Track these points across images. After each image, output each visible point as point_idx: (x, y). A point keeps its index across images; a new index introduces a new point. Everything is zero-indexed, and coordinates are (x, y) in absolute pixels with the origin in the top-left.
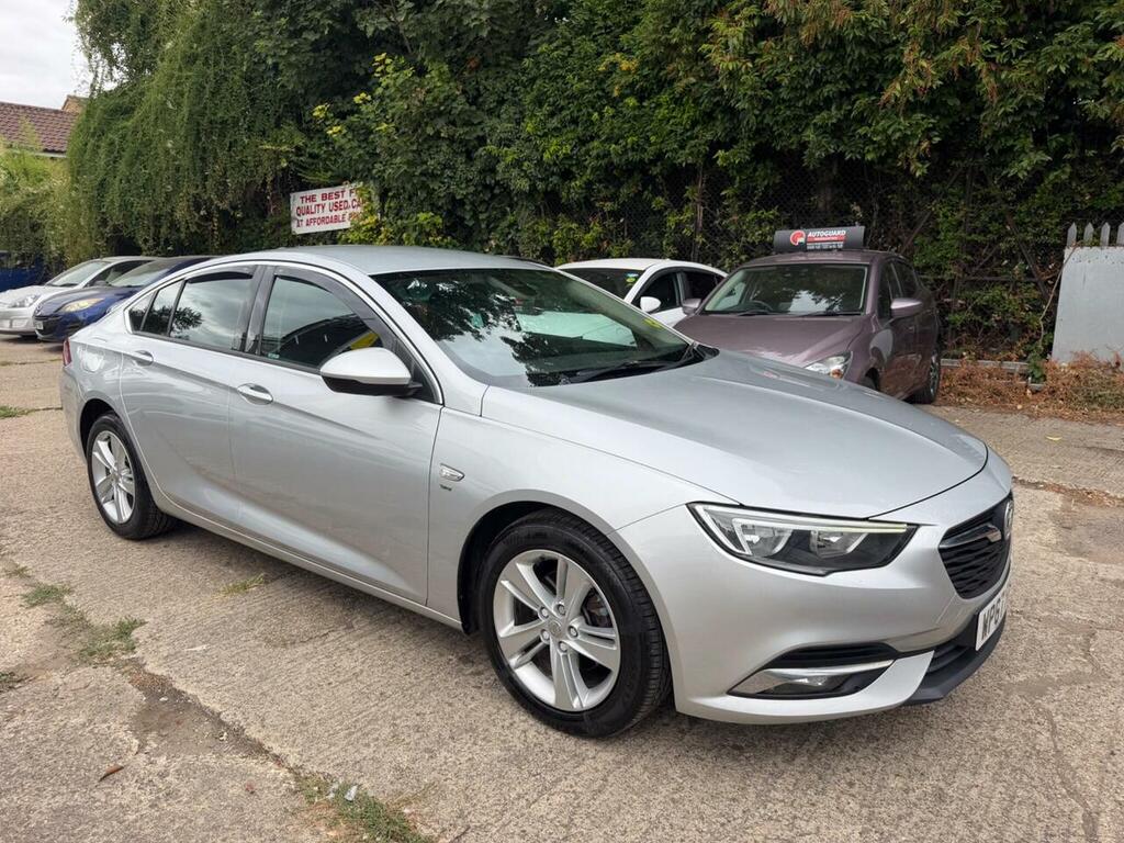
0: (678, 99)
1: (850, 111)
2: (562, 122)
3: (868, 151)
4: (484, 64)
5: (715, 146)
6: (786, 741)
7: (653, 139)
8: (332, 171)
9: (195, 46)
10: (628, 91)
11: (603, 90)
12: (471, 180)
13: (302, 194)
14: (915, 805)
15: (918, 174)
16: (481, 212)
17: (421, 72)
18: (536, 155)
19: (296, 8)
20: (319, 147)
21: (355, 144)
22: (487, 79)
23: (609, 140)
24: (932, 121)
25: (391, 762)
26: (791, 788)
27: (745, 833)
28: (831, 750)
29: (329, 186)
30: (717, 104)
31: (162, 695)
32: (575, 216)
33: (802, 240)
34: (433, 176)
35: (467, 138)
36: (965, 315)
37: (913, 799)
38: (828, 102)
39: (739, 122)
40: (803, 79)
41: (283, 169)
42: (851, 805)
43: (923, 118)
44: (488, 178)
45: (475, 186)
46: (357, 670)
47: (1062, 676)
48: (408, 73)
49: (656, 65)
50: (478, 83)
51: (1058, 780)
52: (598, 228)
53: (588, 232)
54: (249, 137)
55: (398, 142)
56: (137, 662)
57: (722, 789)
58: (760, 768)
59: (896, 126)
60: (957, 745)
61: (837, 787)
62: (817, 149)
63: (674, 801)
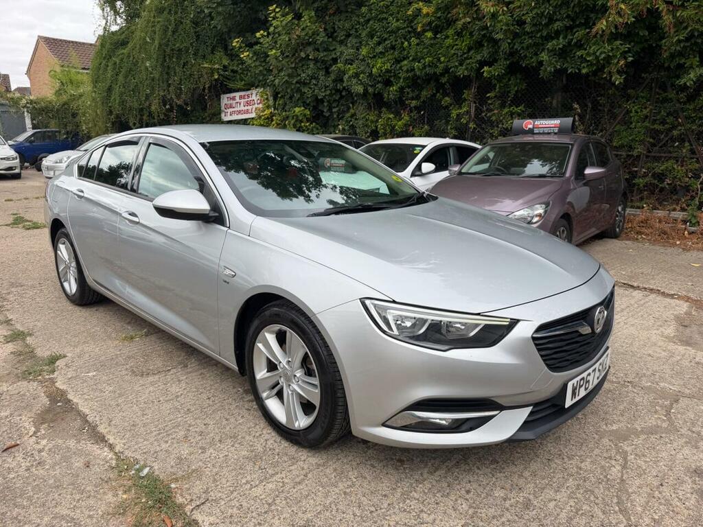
0: (459, 33)
1: (572, 39)
2: (385, 48)
3: (584, 67)
4: (338, 11)
5: (482, 64)
6: (435, 459)
7: (442, 59)
8: (245, 81)
9: (164, 1)
10: (428, 28)
11: (412, 27)
12: (328, 87)
13: (228, 95)
14: (507, 510)
15: (617, 83)
16: (334, 107)
17: (298, 17)
18: (368, 70)
20: (237, 66)
21: (258, 63)
22: (340, 20)
23: (414, 60)
24: (628, 46)
25: (176, 454)
26: (426, 491)
27: (384, 518)
28: (463, 467)
29: (244, 90)
30: (484, 36)
31: (59, 402)
32: (393, 109)
33: (531, 126)
34: (305, 84)
35: (326, 59)
36: (647, 179)
37: (507, 505)
38: (557, 33)
39: (499, 47)
40: (541, 18)
41: (216, 80)
42: (463, 506)
43: (621, 44)
44: (338, 85)
45: (331, 90)
46: (179, 394)
47: (645, 428)
48: (290, 17)
49: (445, 10)
50: (334, 23)
51: (615, 500)
52: (407, 118)
53: (400, 120)
54: (195, 60)
55: (283, 62)
56: (53, 380)
57: (380, 488)
58: (411, 476)
59: (603, 50)
60: (552, 471)
61: (458, 493)
62: (548, 66)
63: (345, 493)
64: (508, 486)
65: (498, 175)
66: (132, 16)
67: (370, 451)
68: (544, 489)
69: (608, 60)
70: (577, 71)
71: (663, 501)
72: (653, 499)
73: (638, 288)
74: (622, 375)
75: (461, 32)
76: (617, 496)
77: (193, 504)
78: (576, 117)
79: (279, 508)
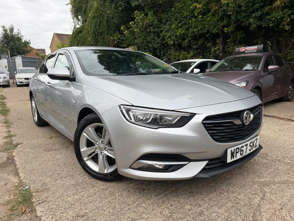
0: (213, 14)
1: (264, 11)
2: (182, 24)
3: (271, 23)
4: (163, 11)
5: (224, 27)
7: (206, 26)
8: (127, 43)
9: (95, 14)
10: (200, 14)
11: (193, 14)
14: (189, 215)
15: (287, 29)
16: (162, 51)
17: (146, 15)
18: (175, 34)
19: (117, 2)
20: (124, 37)
21: (131, 35)
22: (163, 15)
23: (194, 28)
24: (291, 11)
25: (43, 181)
26: (150, 204)
28: (174, 194)
29: (126, 47)
30: (224, 14)
31: (10, 160)
32: (186, 50)
33: (243, 50)
34: (149, 42)
35: (158, 31)
38: (257, 10)
39: (231, 19)
40: (249, 3)
41: (115, 44)
42: (166, 212)
43: (288, 11)
44: (163, 42)
45: (160, 44)
46: (59, 158)
47: (280, 181)
48: (143, 15)
49: (207, 5)
50: (161, 16)
51: (252, 215)
52: (192, 53)
53: (189, 54)
54: (107, 36)
55: (141, 34)
56: (12, 152)
57: (128, 201)
58: (146, 196)
59: (279, 14)
60: (220, 198)
61: (166, 205)
62: (254, 24)
63: (110, 202)
64: (194, 204)
65: (226, 71)
66: (85, 21)
67: (131, 185)
68: (213, 206)
70: (267, 26)
71: (280, 217)
72: (275, 216)
74: (275, 157)
75: (214, 14)
76: (253, 213)
77: (38, 202)
78: (269, 48)
79: (75, 207)
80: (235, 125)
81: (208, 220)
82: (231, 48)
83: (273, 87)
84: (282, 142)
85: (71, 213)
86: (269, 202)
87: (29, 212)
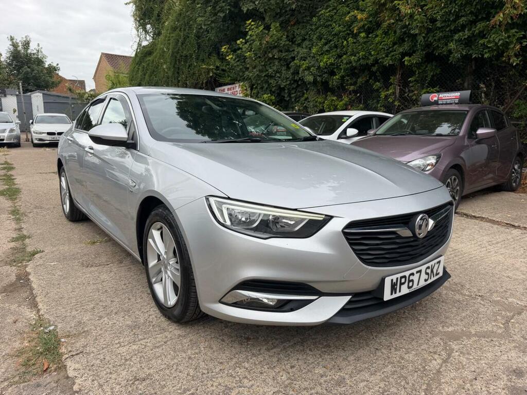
1: (475, 31)
2: (330, 47)
3: (486, 53)
4: (298, 22)
5: (404, 55)
7: (373, 53)
8: (231, 77)
9: (176, 23)
10: (363, 30)
11: (350, 30)
12: (288, 78)
13: (220, 88)
14: (320, 384)
15: (514, 64)
16: (293, 94)
17: (268, 28)
18: (317, 64)
19: (216, 3)
20: (226, 66)
21: (238, 63)
22: (298, 29)
23: (351, 55)
24: (523, 33)
25: (79, 319)
27: (211, 380)
29: (230, 84)
30: (405, 33)
31: (22, 280)
32: (336, 93)
33: (436, 99)
34: (271, 77)
35: (287, 58)
37: (322, 381)
38: (463, 27)
39: (417, 41)
40: (449, 15)
41: (211, 77)
42: (283, 377)
43: (516, 32)
44: (296, 77)
45: (290, 81)
46: (106, 280)
47: (479, 332)
48: (261, 28)
49: (375, 16)
50: (294, 32)
51: (424, 387)
52: (346, 99)
53: (341, 101)
54: (197, 63)
55: (256, 61)
56: (26, 266)
57: (220, 357)
58: (250, 350)
59: (500, 37)
60: (375, 358)
61: (283, 367)
62: (456, 53)
63: (190, 358)
64: (330, 366)
65: (404, 135)
66: (157, 34)
68: (361, 371)
69: (506, 45)
70: (480, 56)
73: (519, 227)
74: (475, 290)
75: (387, 32)
76: (427, 384)
77: (70, 354)
78: (483, 95)
79: (132, 363)
80: (399, 237)
81: (351, 393)
82: (416, 92)
83: (486, 165)
84: (491, 265)
85: (124, 373)
86: (456, 368)
87: (55, 370)
